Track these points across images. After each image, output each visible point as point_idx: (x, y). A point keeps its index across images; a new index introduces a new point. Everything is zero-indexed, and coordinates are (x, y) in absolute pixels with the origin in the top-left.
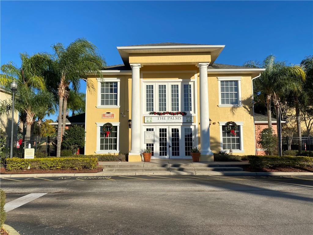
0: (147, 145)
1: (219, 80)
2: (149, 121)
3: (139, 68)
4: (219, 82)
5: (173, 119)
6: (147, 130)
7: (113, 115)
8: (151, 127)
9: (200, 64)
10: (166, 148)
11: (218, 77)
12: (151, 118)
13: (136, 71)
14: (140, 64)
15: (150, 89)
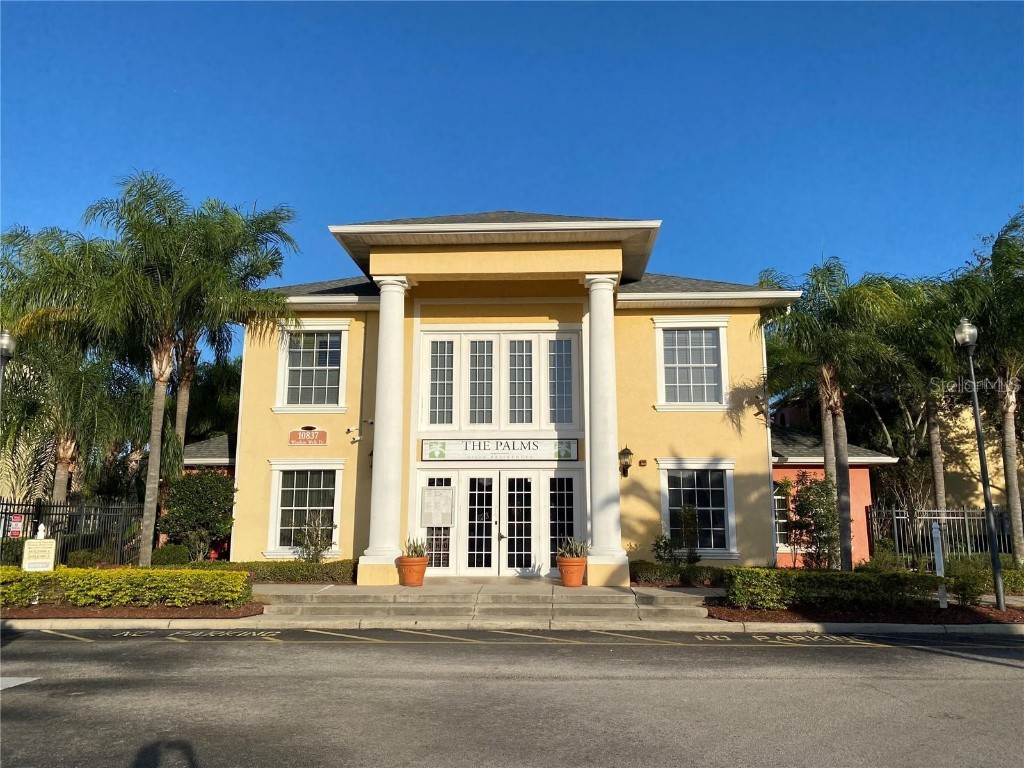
0: (430, 530)
1: (657, 325)
2: (437, 454)
3: (402, 290)
4: (660, 336)
5: (511, 447)
6: (431, 482)
7: (322, 436)
8: (443, 475)
9: (588, 277)
10: (489, 542)
11: (655, 317)
12: (444, 444)
13: (392, 300)
14: (404, 278)
15: (442, 353)
